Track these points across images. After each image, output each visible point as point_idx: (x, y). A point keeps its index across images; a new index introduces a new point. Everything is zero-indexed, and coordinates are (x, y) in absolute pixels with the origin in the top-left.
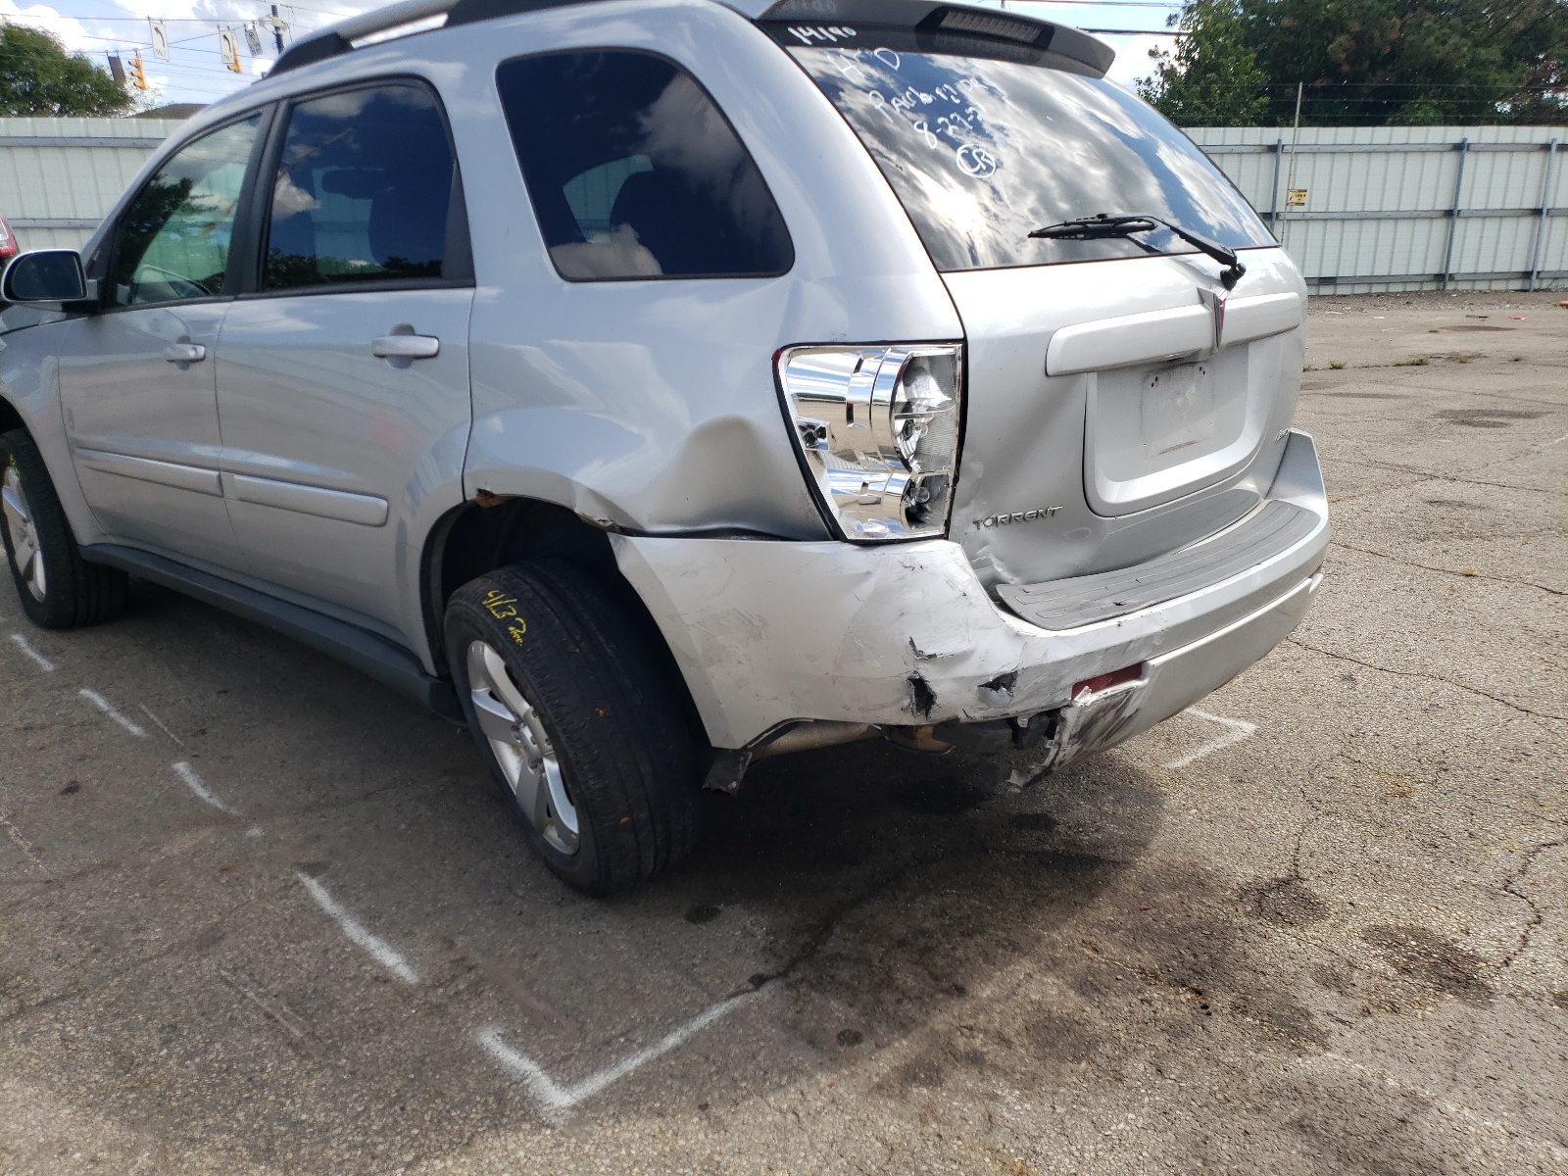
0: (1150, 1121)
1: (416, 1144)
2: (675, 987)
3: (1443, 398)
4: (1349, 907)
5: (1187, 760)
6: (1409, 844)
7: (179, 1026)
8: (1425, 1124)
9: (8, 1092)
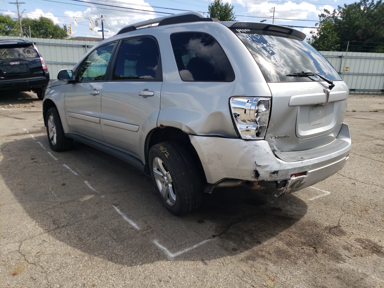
0: (303, 273)
1: (142, 261)
2: (195, 236)
3: (381, 120)
4: (352, 234)
5: (313, 199)
6: (367, 221)
7: (91, 233)
8: (367, 280)
9: (57, 243)
